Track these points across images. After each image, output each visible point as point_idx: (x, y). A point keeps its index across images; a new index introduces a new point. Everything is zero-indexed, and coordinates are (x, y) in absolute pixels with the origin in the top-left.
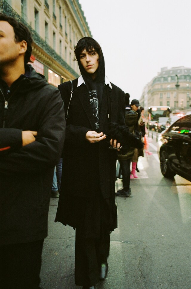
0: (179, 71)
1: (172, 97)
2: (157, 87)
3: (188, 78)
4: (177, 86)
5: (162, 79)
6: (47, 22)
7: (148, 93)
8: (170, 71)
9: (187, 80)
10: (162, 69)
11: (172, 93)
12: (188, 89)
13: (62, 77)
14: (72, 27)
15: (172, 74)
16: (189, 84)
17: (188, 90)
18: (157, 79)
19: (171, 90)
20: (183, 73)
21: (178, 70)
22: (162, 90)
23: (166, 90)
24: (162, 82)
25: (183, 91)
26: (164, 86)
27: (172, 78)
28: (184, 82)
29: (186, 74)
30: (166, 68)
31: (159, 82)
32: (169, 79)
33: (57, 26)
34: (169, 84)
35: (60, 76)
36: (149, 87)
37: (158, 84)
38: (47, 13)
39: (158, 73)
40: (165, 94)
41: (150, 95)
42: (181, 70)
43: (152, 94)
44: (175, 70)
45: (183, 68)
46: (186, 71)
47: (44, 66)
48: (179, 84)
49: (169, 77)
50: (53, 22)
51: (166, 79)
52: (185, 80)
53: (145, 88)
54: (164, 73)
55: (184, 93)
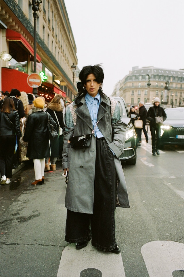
0: (149, 71)
1: (143, 94)
2: (129, 84)
3: (157, 77)
4: (149, 85)
5: (134, 77)
6: (44, 26)
7: (120, 89)
8: (141, 70)
9: (156, 79)
10: (133, 68)
11: (143, 91)
12: (157, 87)
13: (54, 74)
14: (60, 29)
15: (143, 73)
16: (157, 83)
17: (157, 89)
18: (129, 77)
19: (142, 88)
20: (153, 73)
21: (149, 69)
22: (133, 88)
23: (137, 88)
24: (134, 80)
25: (152, 89)
26: (135, 84)
27: (143, 77)
28: (154, 81)
29: (155, 74)
30: (138, 67)
31: (131, 80)
32: (140, 77)
33: (50, 29)
34: (140, 82)
35: (53, 73)
36: (121, 84)
37: (130, 82)
38: (44, 17)
39: (130, 71)
40: (136, 91)
41: (122, 91)
42: (151, 70)
43: (124, 91)
44: (145, 70)
45: (153, 68)
46: (155, 71)
47: (43, 65)
48: (151, 83)
49: (140, 75)
50: (48, 26)
51: (137, 78)
52: (154, 79)
53: (117, 85)
54: (136, 72)
55: (153, 91)
